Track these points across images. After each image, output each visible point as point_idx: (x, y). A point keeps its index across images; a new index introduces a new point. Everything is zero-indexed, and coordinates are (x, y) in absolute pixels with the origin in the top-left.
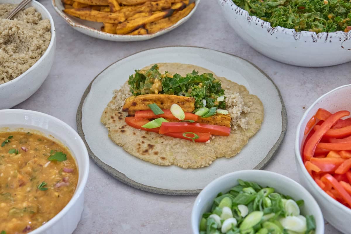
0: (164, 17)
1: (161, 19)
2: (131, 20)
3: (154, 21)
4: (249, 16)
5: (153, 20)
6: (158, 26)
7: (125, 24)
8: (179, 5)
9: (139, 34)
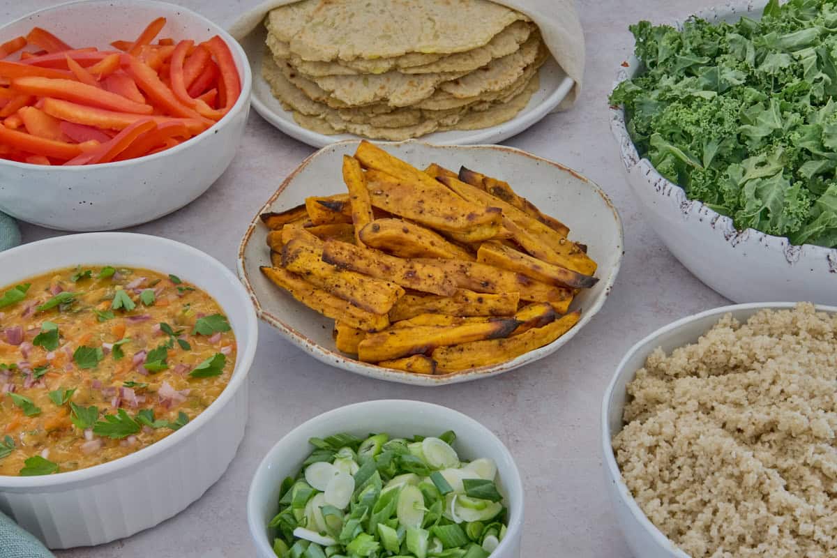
0: (489, 337)
1: (478, 341)
2: (405, 327)
3: (460, 343)
4: (684, 199)
5: (456, 341)
6: (467, 357)
7: (384, 338)
8: (537, 312)
9: (410, 369)
